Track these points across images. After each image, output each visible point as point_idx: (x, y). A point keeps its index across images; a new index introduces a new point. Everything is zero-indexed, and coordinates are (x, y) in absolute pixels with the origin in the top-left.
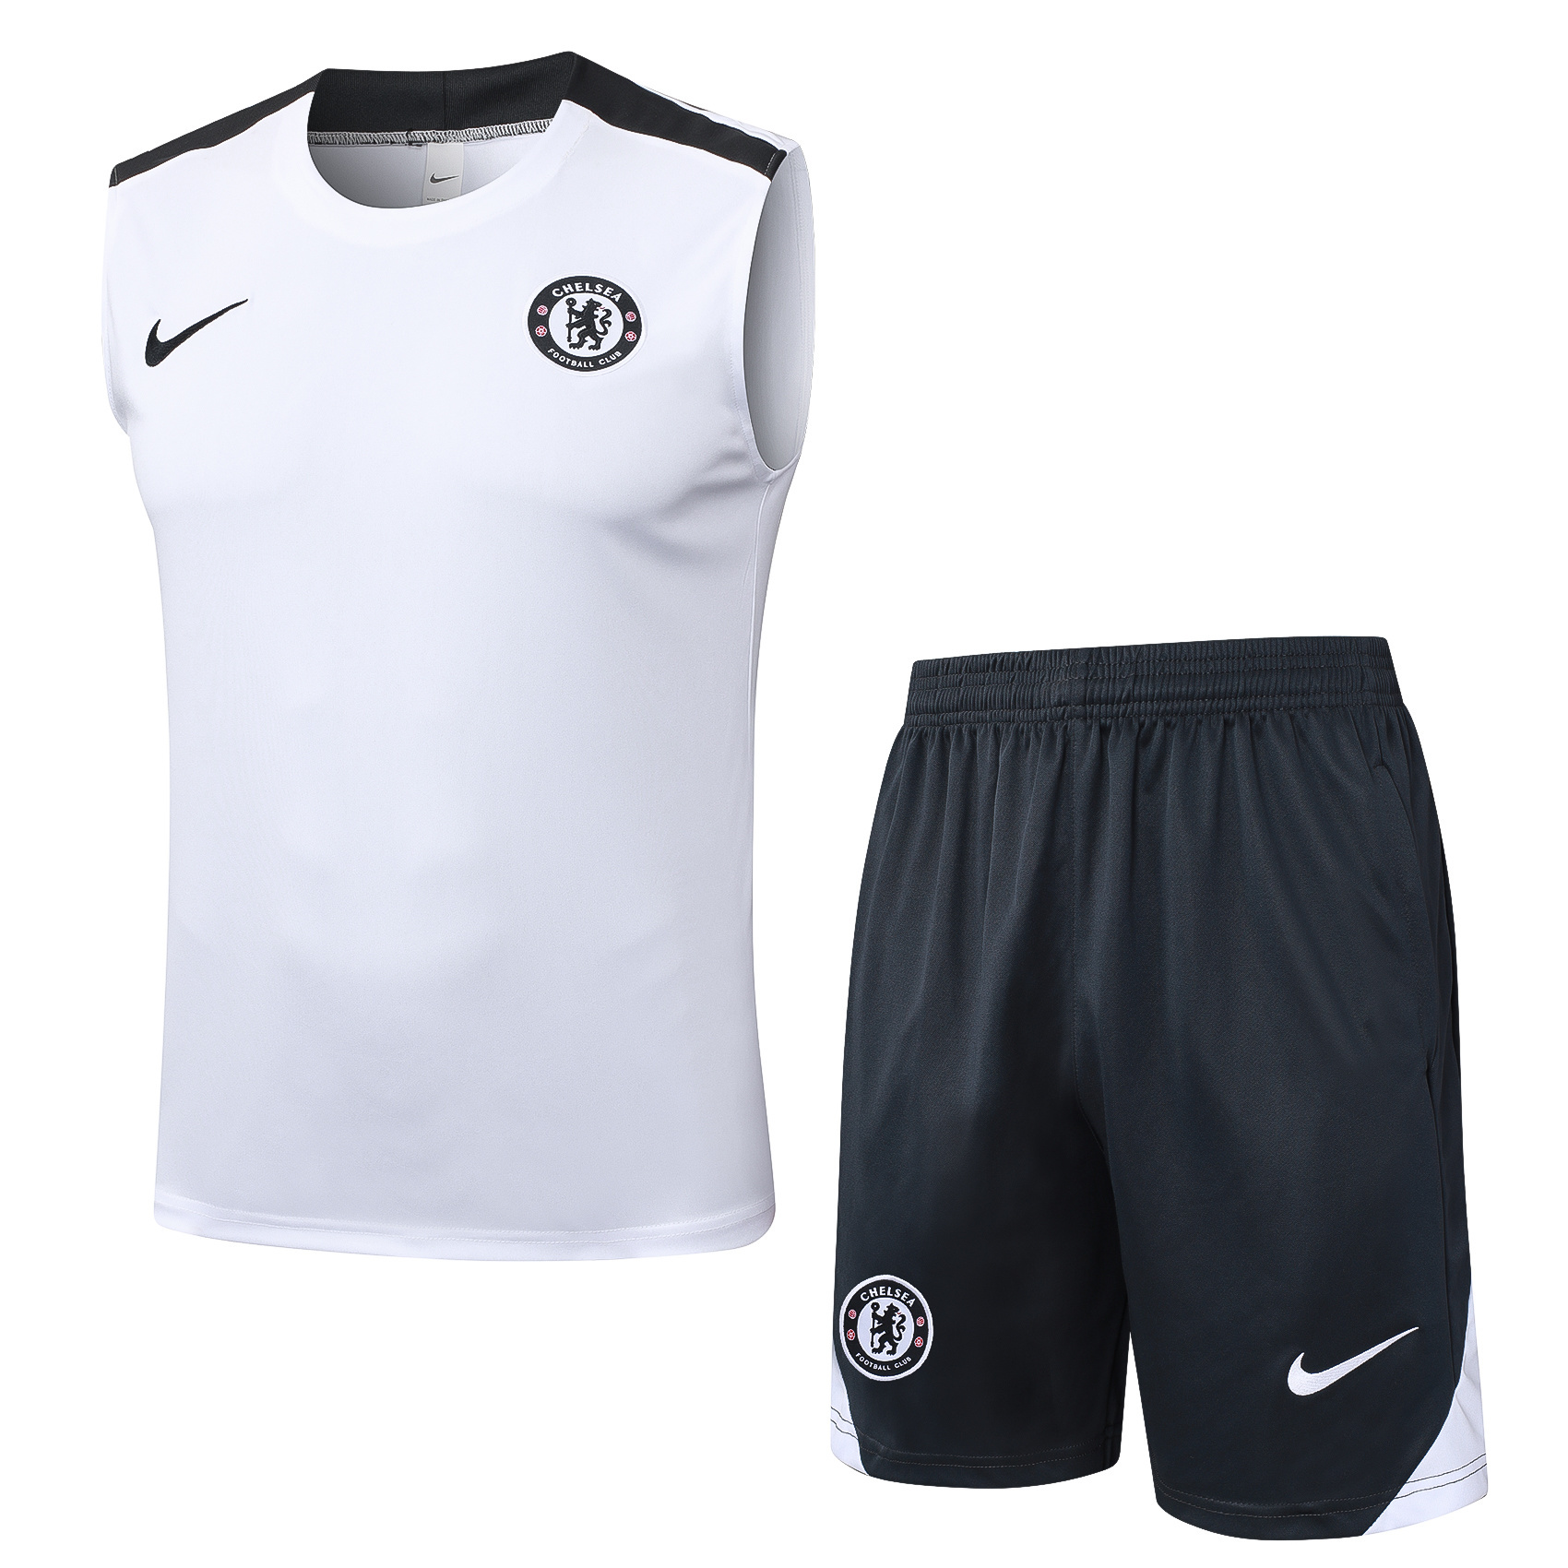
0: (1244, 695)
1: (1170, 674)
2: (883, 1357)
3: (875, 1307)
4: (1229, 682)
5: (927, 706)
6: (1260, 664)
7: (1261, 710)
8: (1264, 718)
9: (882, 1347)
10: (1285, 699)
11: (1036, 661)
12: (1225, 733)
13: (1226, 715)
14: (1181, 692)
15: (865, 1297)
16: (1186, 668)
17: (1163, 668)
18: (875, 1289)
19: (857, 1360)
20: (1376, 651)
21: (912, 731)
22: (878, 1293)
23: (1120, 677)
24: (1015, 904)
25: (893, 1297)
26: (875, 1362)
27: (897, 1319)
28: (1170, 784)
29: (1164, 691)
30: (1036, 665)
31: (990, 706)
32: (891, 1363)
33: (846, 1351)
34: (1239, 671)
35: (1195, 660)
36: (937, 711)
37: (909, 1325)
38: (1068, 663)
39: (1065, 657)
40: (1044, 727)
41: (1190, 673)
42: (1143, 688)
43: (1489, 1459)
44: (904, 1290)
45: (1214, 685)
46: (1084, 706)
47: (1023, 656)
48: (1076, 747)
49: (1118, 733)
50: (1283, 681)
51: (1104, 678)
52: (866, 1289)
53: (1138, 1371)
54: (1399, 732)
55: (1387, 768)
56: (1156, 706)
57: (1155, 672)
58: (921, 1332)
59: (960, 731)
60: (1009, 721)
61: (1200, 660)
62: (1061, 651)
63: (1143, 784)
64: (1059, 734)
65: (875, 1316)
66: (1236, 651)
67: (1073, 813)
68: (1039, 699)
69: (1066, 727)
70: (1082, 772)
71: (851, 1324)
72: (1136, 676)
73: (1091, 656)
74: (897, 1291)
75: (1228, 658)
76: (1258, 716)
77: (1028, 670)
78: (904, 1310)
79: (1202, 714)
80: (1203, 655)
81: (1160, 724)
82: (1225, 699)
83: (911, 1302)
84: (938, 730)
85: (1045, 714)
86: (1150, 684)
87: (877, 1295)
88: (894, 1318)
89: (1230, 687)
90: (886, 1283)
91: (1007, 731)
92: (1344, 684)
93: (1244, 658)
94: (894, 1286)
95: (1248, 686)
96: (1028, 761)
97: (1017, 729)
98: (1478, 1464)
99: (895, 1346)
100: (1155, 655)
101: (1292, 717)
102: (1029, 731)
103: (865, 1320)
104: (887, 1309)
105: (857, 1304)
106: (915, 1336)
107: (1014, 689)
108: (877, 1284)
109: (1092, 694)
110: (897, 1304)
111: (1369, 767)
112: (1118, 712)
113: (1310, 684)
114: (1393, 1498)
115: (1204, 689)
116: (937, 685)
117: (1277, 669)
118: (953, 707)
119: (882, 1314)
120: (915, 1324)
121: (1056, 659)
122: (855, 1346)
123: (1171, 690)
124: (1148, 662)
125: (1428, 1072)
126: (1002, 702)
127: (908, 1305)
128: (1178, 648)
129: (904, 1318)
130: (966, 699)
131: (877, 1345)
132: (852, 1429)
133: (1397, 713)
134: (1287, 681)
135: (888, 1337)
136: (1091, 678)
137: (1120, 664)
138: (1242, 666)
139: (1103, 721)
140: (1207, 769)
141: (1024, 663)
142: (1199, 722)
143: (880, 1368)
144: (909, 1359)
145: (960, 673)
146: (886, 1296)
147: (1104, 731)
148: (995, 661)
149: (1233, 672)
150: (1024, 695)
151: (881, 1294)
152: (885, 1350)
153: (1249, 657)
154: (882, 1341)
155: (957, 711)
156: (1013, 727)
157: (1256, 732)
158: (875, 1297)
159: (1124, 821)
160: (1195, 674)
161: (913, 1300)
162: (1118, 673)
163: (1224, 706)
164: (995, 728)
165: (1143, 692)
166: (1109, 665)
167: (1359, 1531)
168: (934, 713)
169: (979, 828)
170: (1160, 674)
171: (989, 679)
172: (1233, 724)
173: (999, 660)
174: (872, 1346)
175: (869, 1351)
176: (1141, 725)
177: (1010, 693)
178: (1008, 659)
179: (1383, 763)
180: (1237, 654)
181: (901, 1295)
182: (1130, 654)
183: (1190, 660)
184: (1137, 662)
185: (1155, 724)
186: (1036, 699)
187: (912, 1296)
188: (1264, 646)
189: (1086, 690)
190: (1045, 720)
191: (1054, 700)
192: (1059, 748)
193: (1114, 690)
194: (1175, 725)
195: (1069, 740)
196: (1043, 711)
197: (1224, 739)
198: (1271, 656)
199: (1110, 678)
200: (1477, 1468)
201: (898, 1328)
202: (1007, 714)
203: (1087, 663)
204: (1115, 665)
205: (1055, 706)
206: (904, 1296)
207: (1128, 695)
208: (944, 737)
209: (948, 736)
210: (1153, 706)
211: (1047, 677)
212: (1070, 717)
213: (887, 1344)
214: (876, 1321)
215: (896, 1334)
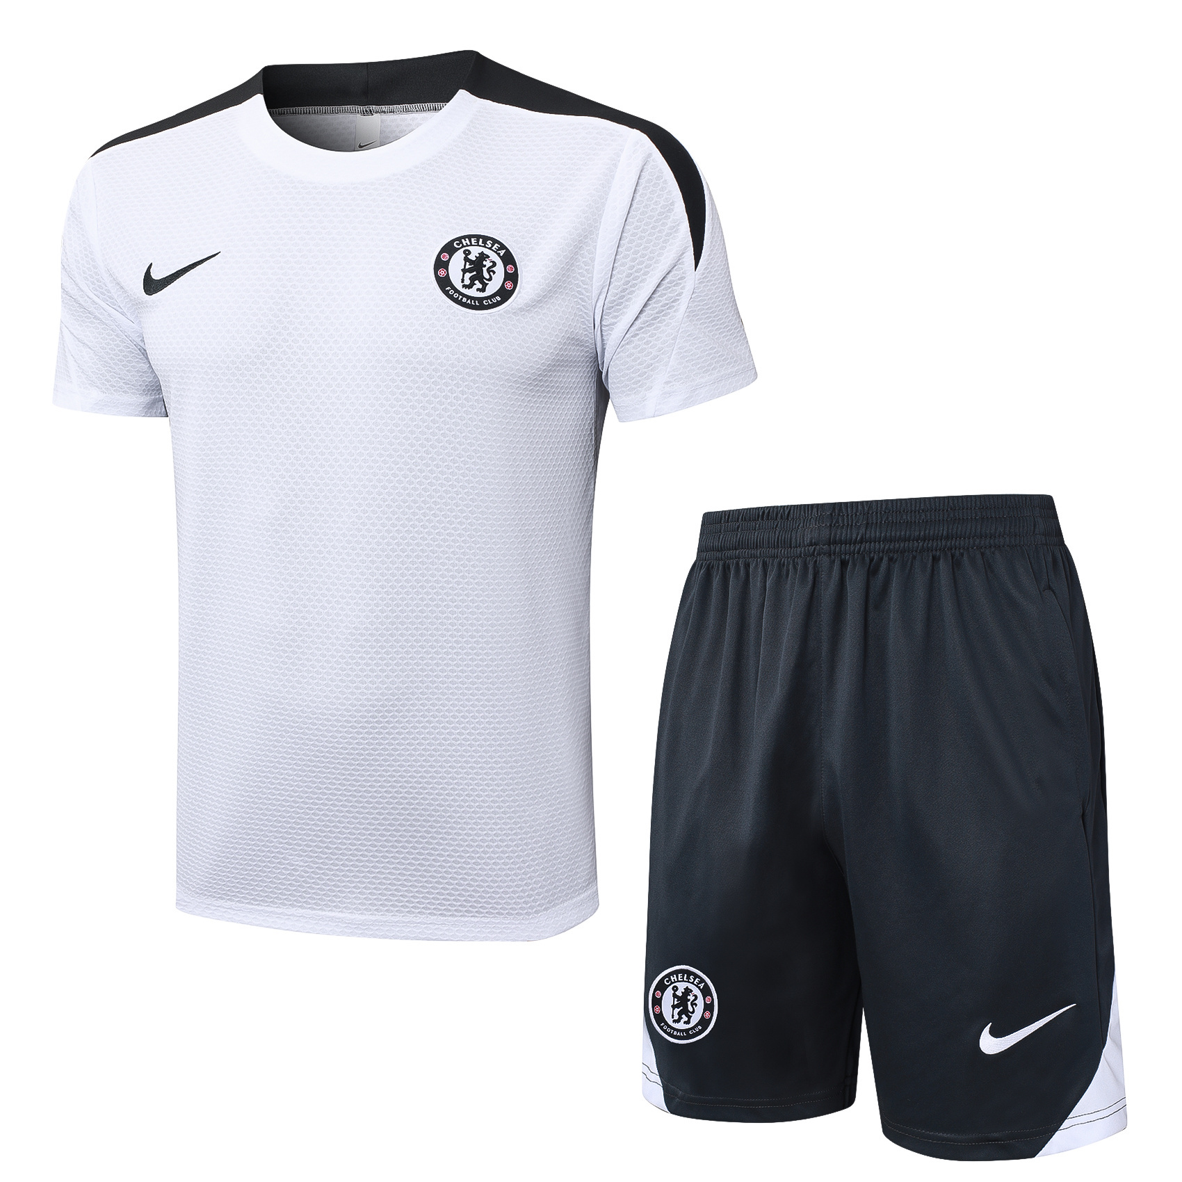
0: (947, 538)
1: (893, 522)
2: (681, 1026)
3: (675, 989)
4: (936, 528)
5: (713, 546)
6: (959, 515)
7: (960, 549)
8: (962, 555)
9: (680, 1018)
10: (977, 541)
11: (794, 512)
12: (933, 566)
13: (934, 552)
14: (900, 535)
15: (667, 981)
16: (904, 517)
17: (888, 518)
18: (675, 976)
19: (661, 1028)
20: (1045, 505)
21: (702, 564)
22: (678, 979)
23: (856, 525)
24: (779, 691)
25: (688, 982)
26: (675, 1029)
27: (691, 998)
28: (892, 603)
29: (888, 534)
30: (793, 515)
31: (760, 546)
32: (687, 1031)
33: (654, 1021)
34: (943, 520)
35: (911, 512)
36: (721, 550)
37: (700, 1002)
38: (817, 514)
39: (815, 510)
40: (799, 561)
41: (907, 522)
42: (873, 532)
43: (1128, 1101)
44: (696, 976)
45: (925, 531)
46: (829, 545)
47: (784, 509)
48: (823, 576)
49: (854, 565)
50: (976, 527)
51: (844, 525)
52: (668, 976)
53: (869, 1036)
54: (1061, 565)
55: (1053, 591)
56: (882, 546)
57: (882, 520)
58: (708, 1007)
59: (737, 564)
60: (774, 557)
61: (915, 512)
62: (812, 505)
63: (873, 603)
64: (811, 566)
65: (675, 996)
66: (942, 505)
67: (821, 625)
68: (796, 541)
69: (816, 561)
70: (827, 594)
71: (657, 1002)
72: (868, 524)
73: (834, 509)
74: (691, 977)
75: (935, 511)
76: (957, 552)
77: (788, 519)
78: (696, 991)
79: (916, 551)
80: (917, 508)
81: (885, 559)
82: (933, 540)
83: (702, 986)
84: (721, 563)
85: (801, 551)
86: (878, 529)
87: (676, 980)
88: (689, 997)
89: (937, 531)
90: (683, 972)
91: (772, 564)
92: (1021, 529)
93: (947, 510)
94: (689, 973)
95: (950, 531)
96: (788, 586)
97: (780, 563)
98: (1120, 1105)
99: (689, 1017)
100: (881, 508)
101: (983, 554)
102: (788, 564)
103: (668, 999)
104: (683, 991)
105: (662, 987)
106: (705, 1010)
107: (777, 533)
108: (676, 972)
109: (835, 537)
110: (691, 986)
111: (1040, 591)
112: (854, 550)
113: (996, 529)
114: (1057, 1130)
115: (918, 533)
116: (720, 530)
117: (971, 518)
118: (733, 546)
119: (680, 995)
120: (705, 1002)
121: (808, 511)
122: (660, 1018)
123: (893, 534)
124: (877, 513)
125: (1083, 816)
126: (769, 543)
127: (699, 988)
128: (899, 503)
129: (696, 997)
130: (742, 541)
131: (676, 1017)
132: (658, 1079)
133: (1060, 551)
134: (979, 527)
135: (685, 1011)
136: (835, 525)
137: (856, 515)
138: (946, 516)
139: (843, 557)
140: (920, 592)
141: (784, 514)
142: (914, 558)
143: (679, 1034)
144: (700, 1027)
145: (738, 521)
146: (683, 981)
147: (844, 564)
148: (764, 513)
149: (939, 520)
150: (785, 538)
151: (679, 979)
152: (682, 1021)
153: (951, 509)
154: (680, 1014)
155: (736, 549)
156: (776, 561)
157: (956, 565)
158: (675, 982)
159: (859, 630)
160: (911, 522)
161: (703, 984)
162: (854, 522)
163: (932, 545)
164: (763, 562)
165: (873, 535)
166: (848, 515)
167: (1032, 1154)
168: (718, 551)
169: (752, 635)
170: (885, 522)
171: (759, 526)
172: (939, 559)
173: (766, 512)
174: (673, 1018)
175: (670, 1022)
176: (872, 560)
177: (775, 536)
178: (773, 511)
179: (1050, 588)
180: (942, 507)
181: (694, 980)
182: (863, 507)
183: (907, 512)
184: (868, 513)
185: (881, 559)
186: (793, 540)
187: (702, 981)
188: (962, 502)
189: (831, 534)
190: (801, 556)
191: (807, 541)
192: (810, 577)
193: (851, 534)
194: (896, 560)
195: (818, 571)
196: (799, 549)
197: (933, 570)
198: (967, 509)
199: (848, 525)
200: (1119, 1108)
201: (692, 1005)
202: (772, 551)
203: (831, 514)
204: (852, 515)
205: (808, 545)
206: (696, 981)
207: (862, 538)
208: (726, 569)
209: (729, 568)
210: (880, 546)
211: (802, 525)
212: (819, 554)
213: (683, 1016)
214: (676, 1000)
215: (690, 1009)
